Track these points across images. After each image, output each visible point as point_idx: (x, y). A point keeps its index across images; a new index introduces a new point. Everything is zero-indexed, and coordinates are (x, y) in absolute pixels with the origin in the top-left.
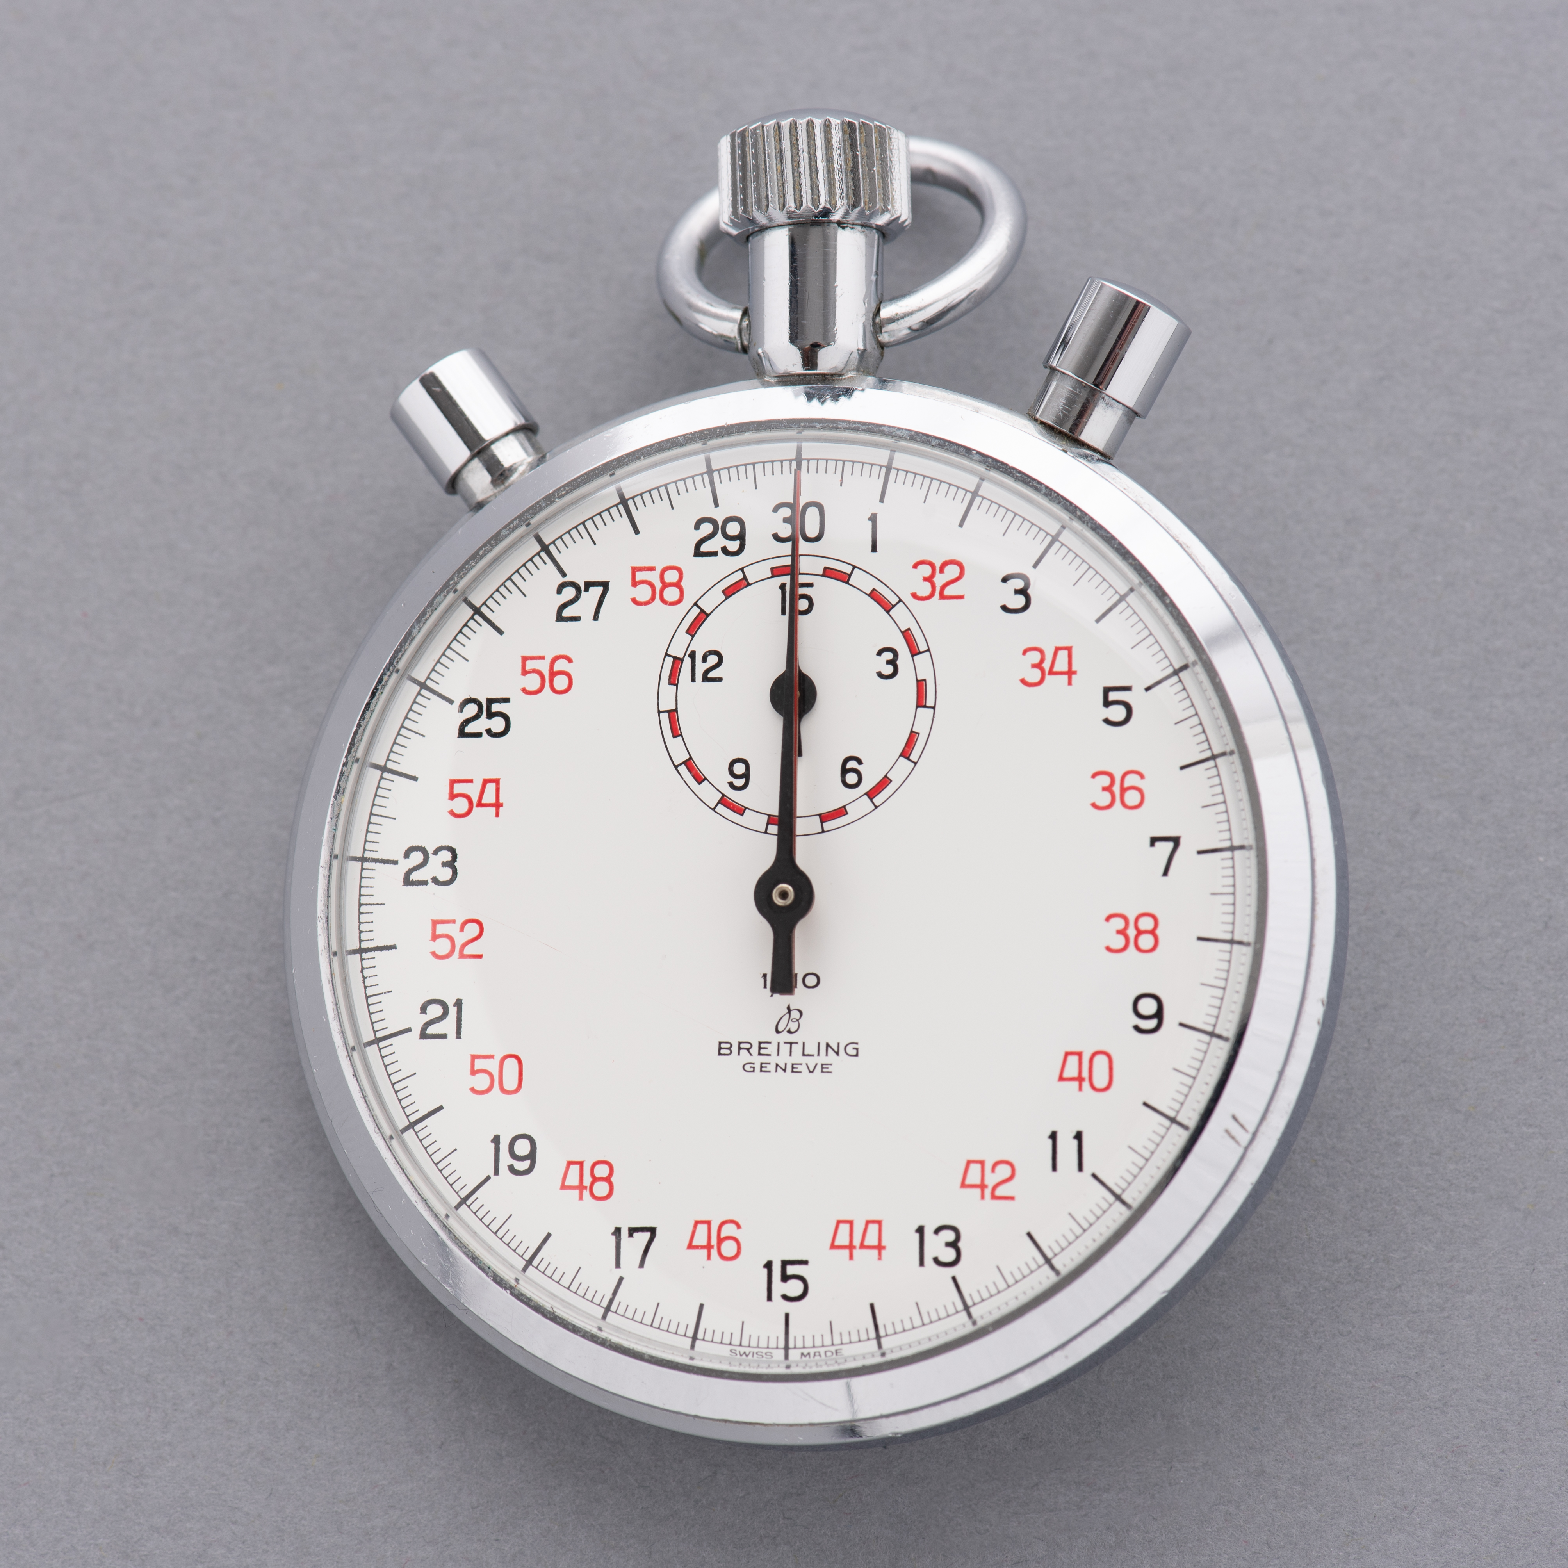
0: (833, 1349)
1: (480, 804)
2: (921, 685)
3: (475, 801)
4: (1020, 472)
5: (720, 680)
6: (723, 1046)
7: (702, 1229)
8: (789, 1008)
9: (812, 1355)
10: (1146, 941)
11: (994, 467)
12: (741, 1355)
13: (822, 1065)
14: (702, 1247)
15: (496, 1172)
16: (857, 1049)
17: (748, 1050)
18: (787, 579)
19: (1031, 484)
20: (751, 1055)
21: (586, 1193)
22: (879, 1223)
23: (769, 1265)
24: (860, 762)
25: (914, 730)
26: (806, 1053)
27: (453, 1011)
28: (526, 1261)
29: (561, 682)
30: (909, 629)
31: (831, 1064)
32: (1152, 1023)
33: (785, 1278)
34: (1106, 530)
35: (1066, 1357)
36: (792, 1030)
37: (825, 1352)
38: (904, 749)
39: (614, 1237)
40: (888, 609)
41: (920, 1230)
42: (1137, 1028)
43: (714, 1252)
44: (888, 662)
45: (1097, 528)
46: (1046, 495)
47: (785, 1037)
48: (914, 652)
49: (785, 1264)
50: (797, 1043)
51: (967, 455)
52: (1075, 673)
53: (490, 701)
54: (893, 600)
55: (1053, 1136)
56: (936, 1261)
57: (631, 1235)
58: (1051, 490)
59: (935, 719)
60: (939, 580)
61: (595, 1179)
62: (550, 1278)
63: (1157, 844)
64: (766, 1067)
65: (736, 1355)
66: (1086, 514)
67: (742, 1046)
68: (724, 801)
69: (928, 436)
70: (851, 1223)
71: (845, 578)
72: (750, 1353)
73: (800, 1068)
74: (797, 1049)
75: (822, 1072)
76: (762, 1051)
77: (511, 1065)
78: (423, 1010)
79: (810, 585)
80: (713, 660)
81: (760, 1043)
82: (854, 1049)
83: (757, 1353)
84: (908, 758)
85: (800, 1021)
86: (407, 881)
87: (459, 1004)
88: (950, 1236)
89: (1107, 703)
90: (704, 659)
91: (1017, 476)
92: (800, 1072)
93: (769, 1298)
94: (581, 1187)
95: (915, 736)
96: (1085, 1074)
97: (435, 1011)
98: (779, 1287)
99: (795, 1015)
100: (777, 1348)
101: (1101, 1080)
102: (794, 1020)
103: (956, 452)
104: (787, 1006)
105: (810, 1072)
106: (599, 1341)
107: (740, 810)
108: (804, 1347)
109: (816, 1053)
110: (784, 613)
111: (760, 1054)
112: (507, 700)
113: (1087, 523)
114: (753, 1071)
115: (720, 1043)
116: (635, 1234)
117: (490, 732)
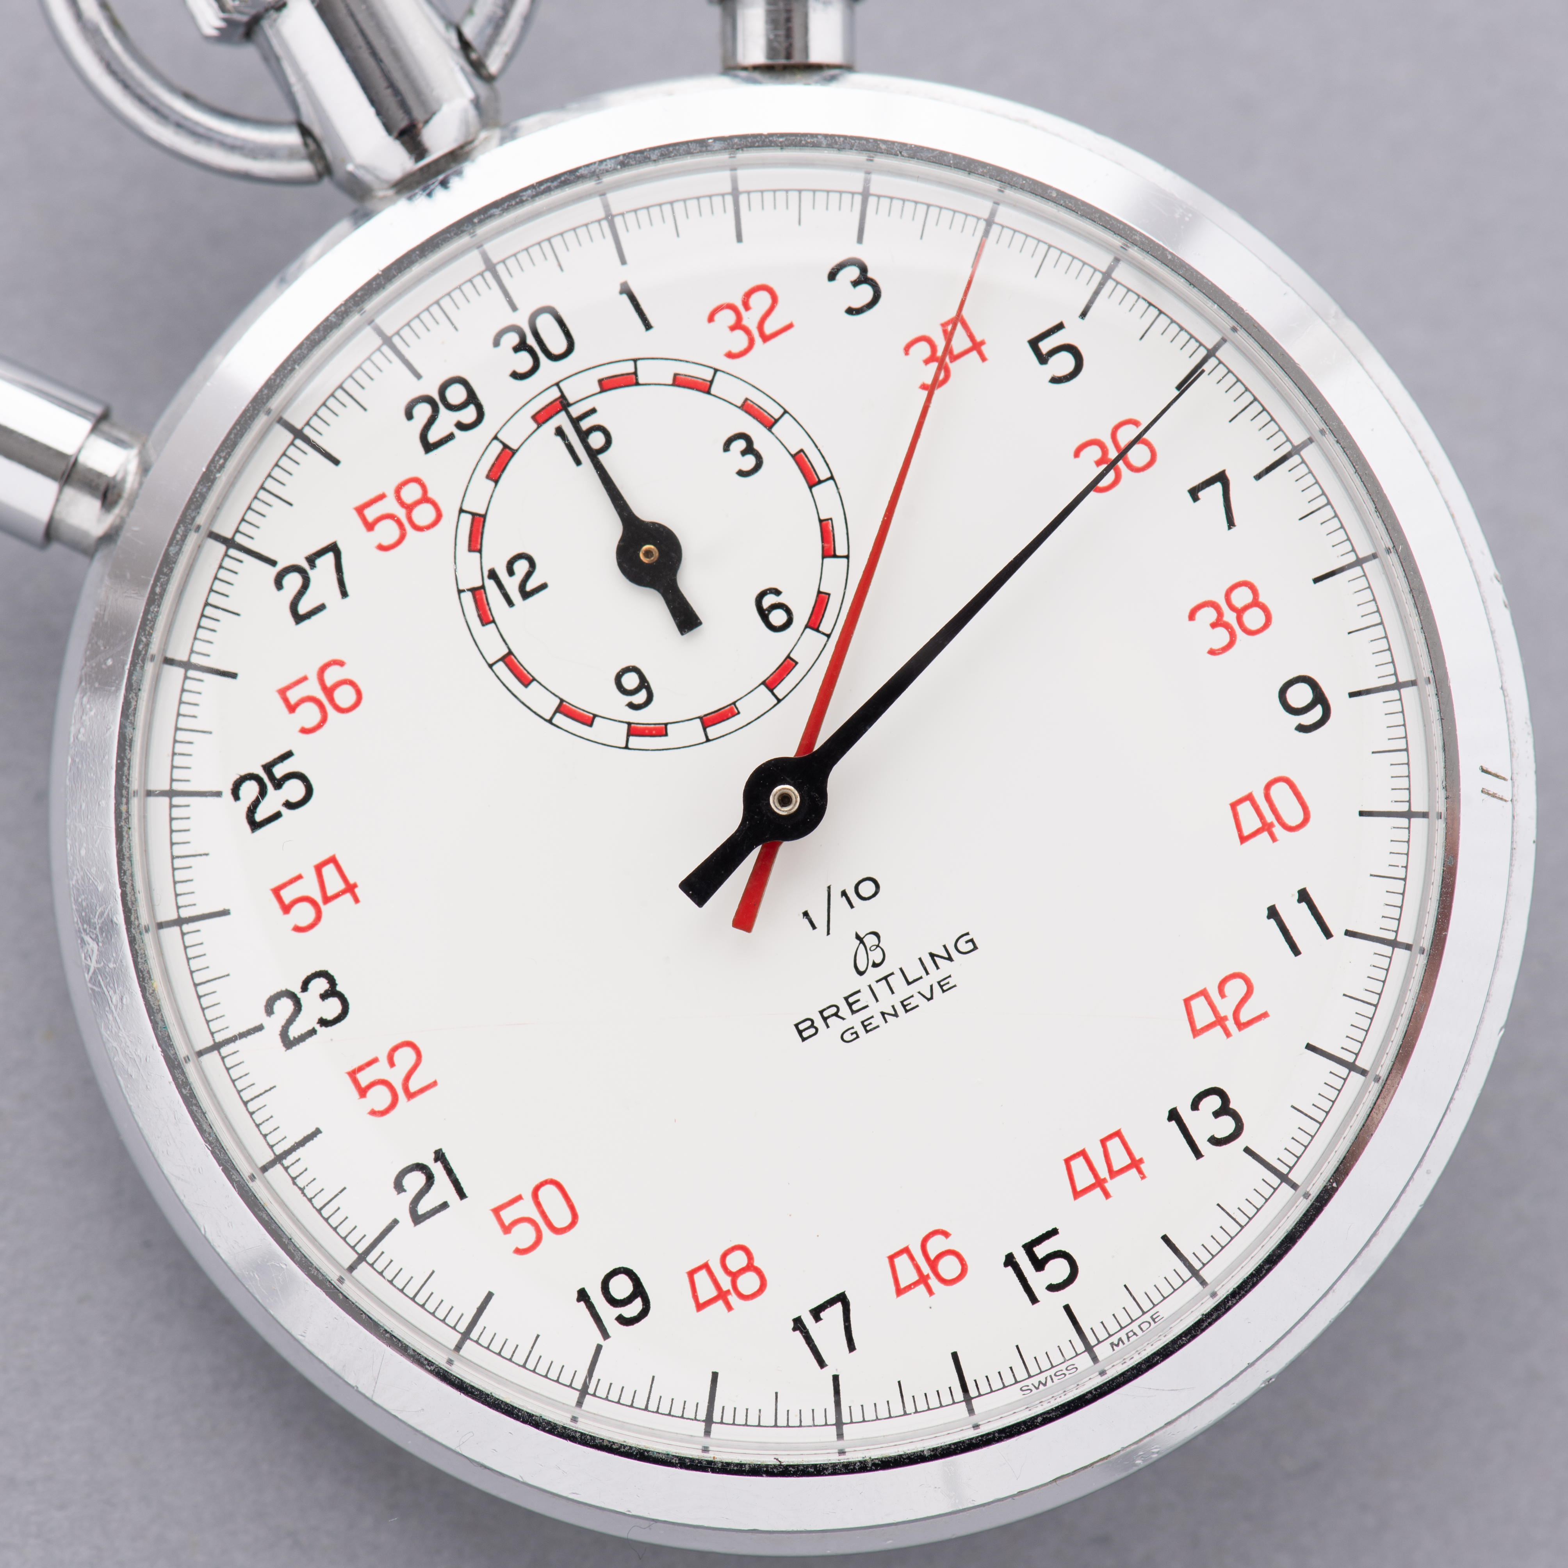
0: (1147, 1317)
1: (327, 899)
2: (800, 458)
3: (319, 899)
4: (782, 135)
5: (543, 586)
6: (801, 1027)
7: (903, 1262)
8: (858, 937)
9: (1125, 1339)
10: (1253, 619)
11: (747, 147)
12: (1037, 1388)
13: (939, 983)
14: (916, 1284)
15: (605, 1335)
16: (972, 941)
17: (836, 1014)
18: (561, 419)
19: (803, 142)
20: (843, 1019)
21: (733, 1299)
22: (1118, 1134)
23: (1010, 1261)
24: (777, 592)
25: (822, 518)
26: (910, 980)
27: (437, 1169)
28: (703, 1421)
29: (344, 696)
30: (747, 399)
31: (950, 976)
32: (1317, 713)
33: (1039, 1265)
34: (928, 149)
35: (1428, 1172)
36: (878, 961)
37: (1139, 1326)
38: (823, 547)
39: (798, 1332)
40: (707, 389)
41: (1174, 1115)
42: (1302, 728)
43: (933, 1282)
44: (744, 453)
45: (916, 153)
46: (830, 146)
47: (873, 974)
48: (769, 424)
49: (1029, 1248)
50: (892, 974)
51: (704, 149)
52: (983, 343)
53: (268, 768)
54: (707, 375)
55: (1273, 913)
56: (1215, 1141)
57: (817, 1318)
58: (833, 136)
59: (841, 491)
60: (751, 320)
61: (734, 1276)
62: (746, 1425)
63: (1201, 494)
64: (870, 1024)
65: (1031, 1390)
66: (893, 143)
67: (826, 1014)
68: (633, 730)
69: (641, 152)
70: (1083, 1153)
71: (631, 380)
72: (1046, 1378)
73: (913, 1002)
74: (897, 981)
75: (944, 991)
76: (855, 1007)
77: (549, 1195)
78: (399, 1186)
79: (593, 411)
80: (521, 567)
81: (846, 999)
82: (967, 942)
83: (1055, 1375)
84: (835, 556)
85: (880, 945)
86: (289, 1043)
87: (440, 1156)
88: (1214, 1102)
89: (1043, 359)
90: (511, 572)
91: (781, 142)
92: (917, 1006)
93: (1034, 1300)
94: (722, 1295)
95: (827, 525)
96: (1270, 817)
97: (416, 1181)
98: (1038, 1280)
99: (871, 941)
100: (1077, 1355)
101: (1293, 816)
102: (872, 949)
103: (689, 153)
104: (855, 936)
105: (929, 1000)
106: (857, 1468)
107: (661, 731)
108: (1110, 1336)
109: (923, 973)
110: (578, 462)
111: (853, 1012)
112: (288, 755)
113: (901, 153)
114: (858, 1037)
115: (797, 1026)
116: (822, 1315)
117: (289, 805)
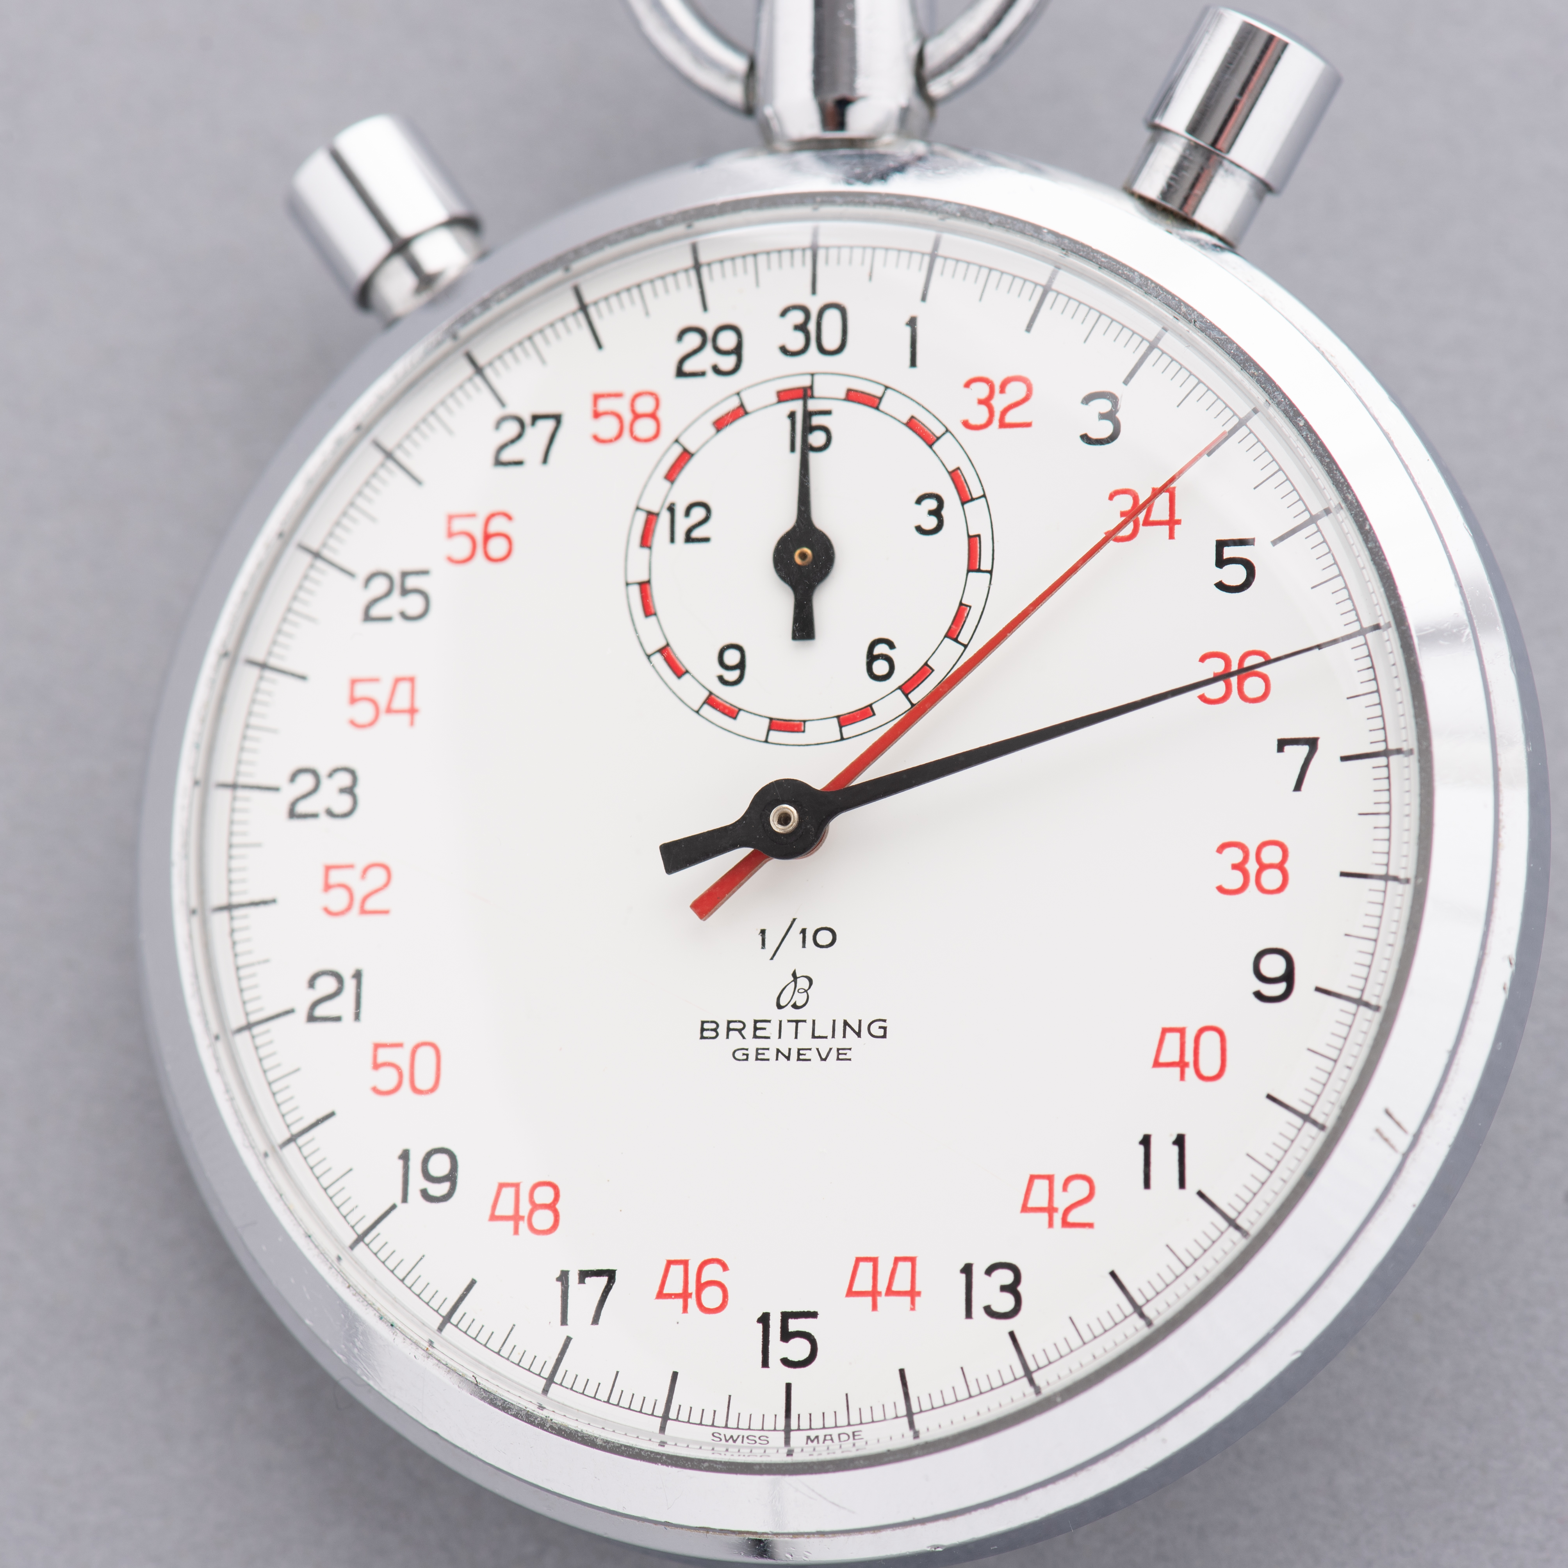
0: (849, 1431)
1: (389, 710)
2: (974, 541)
3: (383, 705)
4: (1106, 256)
5: (706, 540)
6: (706, 1026)
7: (677, 1271)
8: (794, 974)
9: (821, 1439)
10: (1271, 879)
11: (1072, 251)
12: (727, 1441)
13: (838, 1050)
14: (677, 1296)
15: (405, 1199)
16: (885, 1028)
17: (740, 1031)
18: (797, 406)
19: (1120, 271)
20: (744, 1038)
21: (523, 1226)
22: (912, 1260)
23: (764, 1319)
24: (891, 645)
25: (963, 602)
26: (816, 1035)
27: (350, 985)
28: (443, 1316)
29: (497, 547)
30: (958, 468)
31: (850, 1049)
32: (1279, 989)
33: (786, 1336)
34: (1220, 331)
35: (1164, 1441)
36: (799, 1004)
37: (839, 1435)
38: (950, 628)
39: (559, 1284)
40: (930, 443)
41: (967, 1270)
42: (1259, 995)
43: (692, 1302)
44: (931, 513)
45: (1207, 328)
46: (1140, 286)
47: (790, 1013)
48: (965, 499)
49: (786, 1316)
50: (805, 1021)
51: (1036, 235)
52: (1179, 522)
53: (405, 575)
54: (938, 430)
55: (1146, 1141)
56: (988, 1311)
57: (582, 1281)
58: (1147, 279)
59: (991, 587)
60: (999, 402)
61: (535, 1207)
62: (475, 1339)
63: (1287, 748)
64: (764, 1054)
65: (721, 1440)
66: (1194, 310)
67: (732, 1026)
68: (711, 701)
69: (984, 211)
70: (874, 1261)
71: (873, 402)
72: (738, 1436)
73: (808, 1055)
74: (805, 1030)
75: (838, 1059)
76: (759, 1033)
77: (426, 1056)
78: (311, 984)
79: (828, 413)
80: (698, 514)
81: (756, 1022)
82: (880, 1027)
83: (747, 1438)
84: (956, 640)
85: (808, 991)
86: (293, 814)
87: (358, 975)
88: (1007, 1277)
89: (1221, 562)
90: (687, 513)
91: (1102, 262)
92: (809, 1060)
93: (765, 1363)
94: (516, 1218)
95: (965, 610)
96: (1189, 1057)
97: (327, 985)
98: (778, 1349)
99: (803, 983)
100: (775, 1430)
101: (1209, 1066)
102: (800, 991)
103: (1022, 232)
104: (792, 972)
105: (822, 1059)
106: (536, 1422)
107: (732, 712)
108: (811, 1429)
109: (830, 1035)
110: (793, 449)
111: (755, 1037)
112: (425, 573)
113: (1195, 322)
114: (747, 1059)
115: (703, 1023)
116: (587, 1280)
117: (404, 616)
